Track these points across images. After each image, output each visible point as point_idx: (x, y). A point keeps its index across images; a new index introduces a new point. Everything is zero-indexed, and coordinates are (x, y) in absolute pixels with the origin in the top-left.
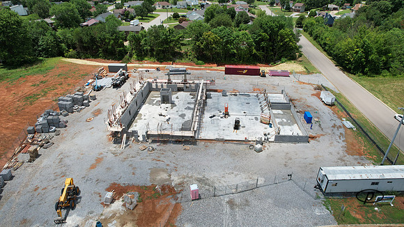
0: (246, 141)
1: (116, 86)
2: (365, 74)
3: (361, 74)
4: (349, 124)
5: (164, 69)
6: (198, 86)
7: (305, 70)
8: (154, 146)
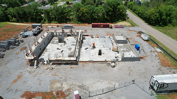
0: (106, 61)
1: (35, 35)
2: (160, 26)
3: (158, 26)
4: (159, 50)
5: (61, 26)
6: (78, 33)
7: (131, 25)
8: (54, 66)
